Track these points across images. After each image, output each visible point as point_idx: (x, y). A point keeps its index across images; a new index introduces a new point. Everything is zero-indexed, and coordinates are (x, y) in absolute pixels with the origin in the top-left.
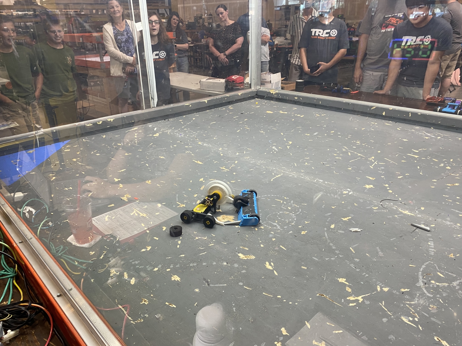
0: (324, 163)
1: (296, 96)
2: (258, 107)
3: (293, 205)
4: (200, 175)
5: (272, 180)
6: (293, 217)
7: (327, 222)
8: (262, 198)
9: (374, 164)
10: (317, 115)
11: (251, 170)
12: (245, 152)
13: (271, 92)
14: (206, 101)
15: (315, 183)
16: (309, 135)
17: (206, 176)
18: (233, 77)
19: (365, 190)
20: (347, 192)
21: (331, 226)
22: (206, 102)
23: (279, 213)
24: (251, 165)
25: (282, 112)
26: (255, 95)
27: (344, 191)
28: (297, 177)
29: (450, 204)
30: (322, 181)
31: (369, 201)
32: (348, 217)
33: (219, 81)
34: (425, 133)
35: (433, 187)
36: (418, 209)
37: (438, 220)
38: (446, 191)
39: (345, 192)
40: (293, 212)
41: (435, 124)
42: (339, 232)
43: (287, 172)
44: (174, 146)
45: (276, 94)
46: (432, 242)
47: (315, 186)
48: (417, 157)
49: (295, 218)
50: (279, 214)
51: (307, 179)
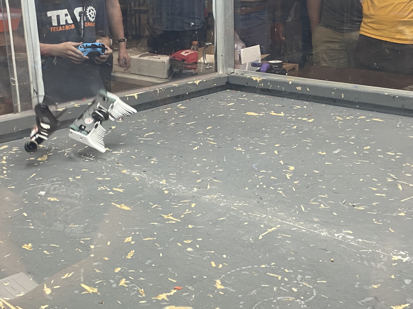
0: (354, 204)
1: (298, 85)
2: (230, 104)
3: (300, 284)
4: (124, 231)
5: (260, 237)
6: (302, 306)
8: (243, 272)
10: (338, 118)
11: (222, 219)
12: (209, 187)
13: (253, 78)
14: (135, 95)
15: (341, 242)
16: (324, 153)
17: (137, 233)
18: (183, 53)
20: (400, 257)
22: (136, 97)
23: (276, 299)
24: (220, 210)
25: (275, 114)
26: (225, 84)
27: (394, 256)
28: (307, 231)
30: (353, 237)
32: (404, 304)
33: (157, 60)
39: (396, 258)
40: (302, 298)
43: (288, 221)
44: (77, 177)
45: (263, 81)
47: (341, 246)
49: (305, 308)
50: (275, 301)
51: (325, 234)
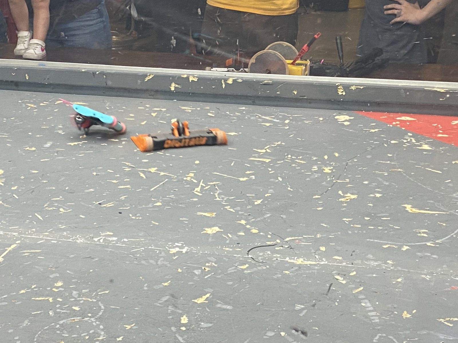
0: (100, 202)
3: (81, 300)
5: (1, 260)
6: (94, 324)
7: (170, 315)
9: (200, 187)
15: (104, 246)
16: (33, 149)
19: (208, 239)
21: (181, 319)
23: (58, 324)
27: (171, 250)
28: (58, 241)
29: (360, 231)
30: (116, 238)
31: (226, 256)
32: (205, 295)
34: (260, 116)
35: (320, 209)
36: (316, 251)
37: (355, 262)
38: (343, 211)
39: (173, 251)
40: (90, 315)
41: (272, 97)
42: (202, 328)
46: (367, 301)
47: (106, 250)
48: (267, 161)
49: (98, 325)
50: (58, 326)
51: (82, 241)
